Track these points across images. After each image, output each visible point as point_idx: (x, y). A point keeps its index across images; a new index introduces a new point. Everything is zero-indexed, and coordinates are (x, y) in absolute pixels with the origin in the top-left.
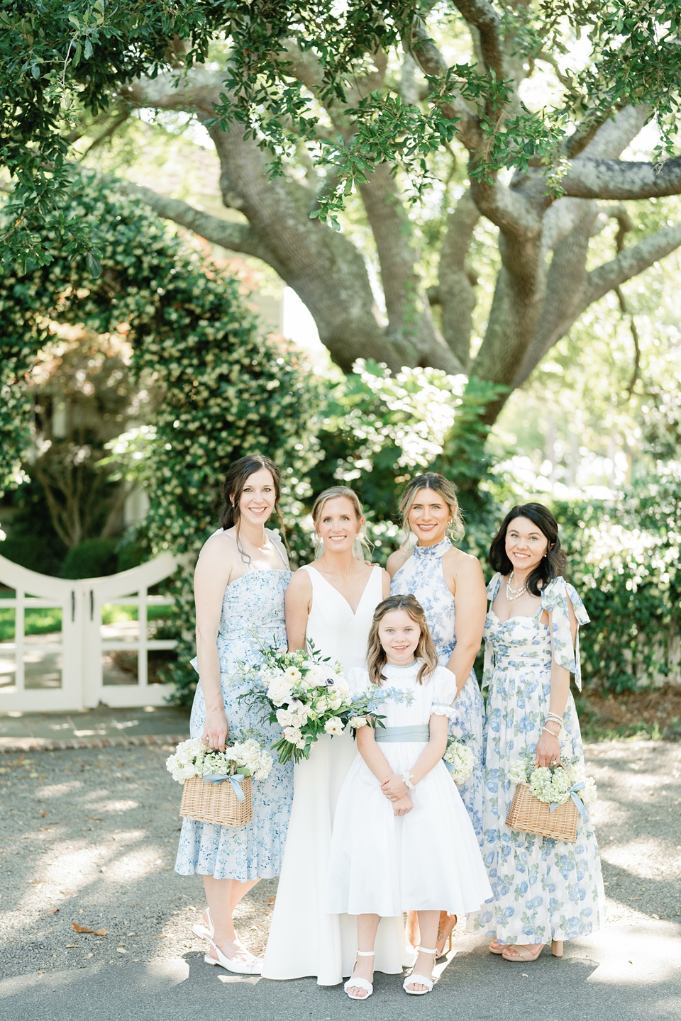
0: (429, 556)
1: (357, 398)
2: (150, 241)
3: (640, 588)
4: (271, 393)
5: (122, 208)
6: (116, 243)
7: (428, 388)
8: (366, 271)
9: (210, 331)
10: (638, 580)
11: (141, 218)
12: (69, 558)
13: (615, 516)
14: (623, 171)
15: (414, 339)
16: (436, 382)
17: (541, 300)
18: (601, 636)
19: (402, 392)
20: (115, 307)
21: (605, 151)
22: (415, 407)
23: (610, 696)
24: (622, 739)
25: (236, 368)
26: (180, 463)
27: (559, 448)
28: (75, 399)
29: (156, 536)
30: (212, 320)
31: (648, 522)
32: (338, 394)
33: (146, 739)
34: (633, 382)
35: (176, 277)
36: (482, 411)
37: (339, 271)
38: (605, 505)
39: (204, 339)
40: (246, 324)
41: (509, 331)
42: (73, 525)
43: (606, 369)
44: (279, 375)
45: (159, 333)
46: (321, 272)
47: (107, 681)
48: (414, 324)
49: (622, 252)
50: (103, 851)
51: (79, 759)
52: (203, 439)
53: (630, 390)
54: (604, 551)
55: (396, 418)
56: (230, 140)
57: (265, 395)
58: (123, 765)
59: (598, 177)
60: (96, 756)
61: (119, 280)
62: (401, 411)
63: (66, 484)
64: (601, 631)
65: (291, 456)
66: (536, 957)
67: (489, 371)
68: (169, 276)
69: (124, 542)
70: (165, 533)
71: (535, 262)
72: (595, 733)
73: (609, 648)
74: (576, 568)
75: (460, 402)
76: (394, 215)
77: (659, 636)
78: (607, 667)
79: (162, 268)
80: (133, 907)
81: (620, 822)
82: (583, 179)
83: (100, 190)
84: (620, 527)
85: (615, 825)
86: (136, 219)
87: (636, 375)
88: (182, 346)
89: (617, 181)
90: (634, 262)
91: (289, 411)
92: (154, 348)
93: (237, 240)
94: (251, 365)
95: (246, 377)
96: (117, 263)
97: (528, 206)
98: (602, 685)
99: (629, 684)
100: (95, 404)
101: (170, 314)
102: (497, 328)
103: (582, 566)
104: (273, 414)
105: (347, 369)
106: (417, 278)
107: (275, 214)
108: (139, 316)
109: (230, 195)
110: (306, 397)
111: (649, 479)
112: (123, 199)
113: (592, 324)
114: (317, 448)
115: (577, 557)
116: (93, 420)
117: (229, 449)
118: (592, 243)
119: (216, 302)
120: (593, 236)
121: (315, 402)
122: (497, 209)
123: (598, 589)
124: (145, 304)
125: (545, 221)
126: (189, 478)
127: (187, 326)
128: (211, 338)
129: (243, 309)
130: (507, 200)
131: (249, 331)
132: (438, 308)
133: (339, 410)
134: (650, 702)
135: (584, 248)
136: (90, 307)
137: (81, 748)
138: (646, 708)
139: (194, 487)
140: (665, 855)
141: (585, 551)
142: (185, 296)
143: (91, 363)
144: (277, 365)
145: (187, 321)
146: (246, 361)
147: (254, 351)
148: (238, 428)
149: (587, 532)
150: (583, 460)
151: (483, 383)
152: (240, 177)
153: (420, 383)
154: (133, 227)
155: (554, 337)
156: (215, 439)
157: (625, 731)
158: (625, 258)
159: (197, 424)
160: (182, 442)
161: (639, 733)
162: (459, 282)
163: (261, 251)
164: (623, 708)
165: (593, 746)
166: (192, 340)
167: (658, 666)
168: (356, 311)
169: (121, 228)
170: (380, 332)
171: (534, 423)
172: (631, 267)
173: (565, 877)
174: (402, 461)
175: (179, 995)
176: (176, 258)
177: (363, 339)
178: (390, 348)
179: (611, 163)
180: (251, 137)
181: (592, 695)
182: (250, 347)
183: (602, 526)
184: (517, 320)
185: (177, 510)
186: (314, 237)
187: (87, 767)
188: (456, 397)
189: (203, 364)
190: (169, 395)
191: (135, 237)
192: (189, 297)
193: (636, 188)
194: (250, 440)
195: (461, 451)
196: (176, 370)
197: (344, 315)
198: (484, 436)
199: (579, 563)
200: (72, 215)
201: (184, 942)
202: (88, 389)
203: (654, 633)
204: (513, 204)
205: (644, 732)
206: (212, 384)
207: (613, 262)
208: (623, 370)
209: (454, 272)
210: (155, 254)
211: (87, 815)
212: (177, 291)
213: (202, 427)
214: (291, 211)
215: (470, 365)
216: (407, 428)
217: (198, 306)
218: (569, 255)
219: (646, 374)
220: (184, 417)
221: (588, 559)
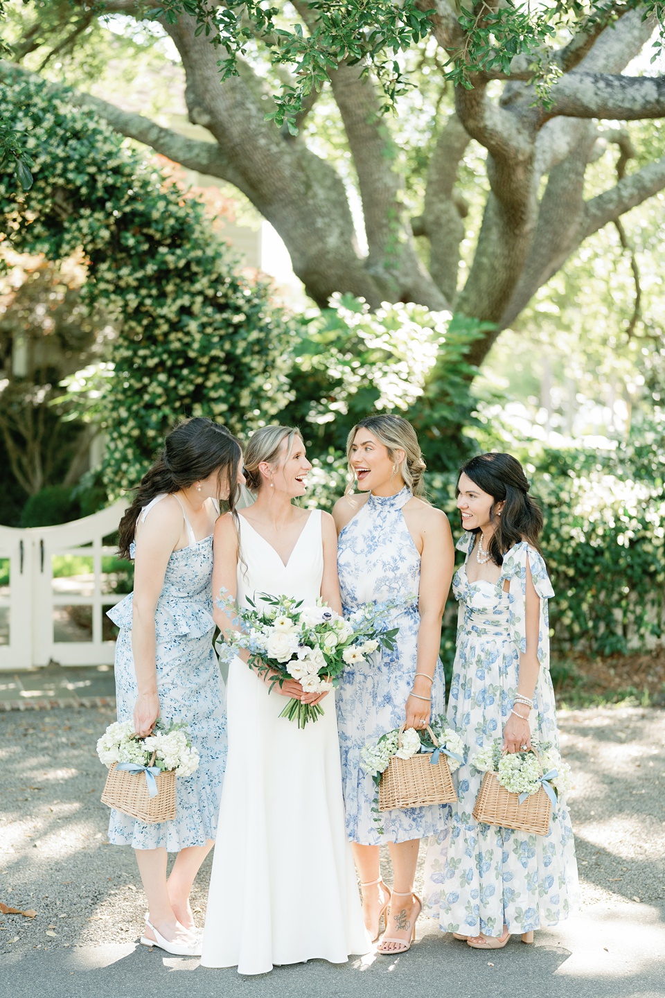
0: (387, 508)
1: (332, 335)
2: (104, 158)
3: (632, 542)
4: (237, 327)
5: (74, 120)
6: (67, 159)
7: (408, 326)
8: (346, 199)
9: (170, 258)
10: (630, 534)
11: (96, 132)
12: (29, 506)
13: (608, 466)
14: (623, 87)
15: (396, 273)
16: (418, 319)
17: (532, 230)
18: (589, 595)
19: (381, 329)
20: (67, 230)
21: (606, 66)
22: (395, 346)
23: (599, 659)
24: (609, 705)
25: (199, 299)
26: (138, 403)
27: (557, 395)
28: (35, 335)
29: (112, 481)
30: (173, 246)
31: (643, 472)
32: (312, 329)
33: (98, 701)
34: (633, 323)
35: (133, 199)
36: (466, 350)
37: (315, 196)
38: (598, 453)
39: (164, 267)
40: (210, 252)
41: (497, 264)
42: (34, 471)
43: (604, 310)
44: (246, 308)
45: (115, 260)
46: (295, 197)
47: (59, 637)
48: (397, 256)
49: (623, 181)
50: (39, 823)
51: (24, 722)
52: (162, 377)
53: (629, 332)
54: (595, 502)
55: (374, 357)
56: (197, 48)
57: (231, 330)
58: (70, 728)
59: (596, 94)
60: (43, 718)
61: (71, 200)
62: (380, 350)
63: (26, 427)
64: (590, 589)
65: (258, 395)
66: (503, 944)
67: (476, 307)
68: (126, 197)
69: (81, 488)
70: (122, 478)
71: (527, 187)
72: (580, 698)
73: (597, 607)
74: (563, 521)
75: (443, 340)
76: (376, 136)
77: (652, 595)
78: (596, 627)
79: (118, 188)
80: (67, 886)
81: (602, 796)
82: (579, 95)
83: (50, 100)
84: (612, 478)
85: (597, 799)
86: (89, 132)
87: (636, 317)
88: (139, 274)
89: (617, 98)
90: (635, 192)
91: (256, 348)
92: (109, 276)
93: (205, 162)
94: (215, 296)
95: (209, 310)
96: (68, 181)
97: (520, 126)
98: (590, 647)
99: (619, 646)
100: (58, 341)
101: (127, 239)
102: (485, 260)
103: (570, 519)
104: (239, 351)
105: (323, 303)
106: (400, 206)
107: (245, 132)
108: (93, 241)
109: (196, 110)
110: (275, 332)
111: (646, 427)
112: (75, 110)
113: (590, 259)
114: (286, 388)
115: (565, 509)
116: (55, 358)
117: (191, 388)
118: (590, 171)
119: (178, 227)
120: (592, 162)
121: (285, 338)
122: (485, 127)
123: (587, 544)
124: (100, 228)
125: (537, 144)
126: (146, 419)
127: (145, 253)
128: (172, 266)
129: (207, 236)
130: (496, 118)
131: (213, 260)
132: (423, 239)
133: (312, 348)
134: (641, 665)
135: (580, 174)
136: (39, 229)
137: (27, 710)
138: (637, 672)
139: (153, 429)
140: (649, 831)
141: (574, 502)
142: (144, 219)
143: (52, 296)
144: (244, 297)
145: (146, 247)
146: (210, 292)
147: (219, 281)
148: (201, 365)
149: (576, 482)
150: (581, 409)
151: (468, 320)
152: (206, 90)
153: (399, 319)
154: (85, 142)
155: (547, 272)
156: (176, 376)
157: (612, 696)
158: (625, 185)
159: (156, 360)
160: (140, 380)
161: (627, 699)
162: (446, 212)
163: (230, 173)
164: (612, 672)
165: (577, 713)
166: (151, 268)
167: (650, 627)
168: (333, 241)
169: (73, 142)
170: (360, 264)
171: (528, 367)
172: (632, 197)
173: (525, 865)
174: (379, 405)
175: (110, 985)
176: (133, 178)
177: (340, 272)
178: (370, 281)
179: (611, 78)
180: (204, 32)
181: (580, 657)
182: (214, 277)
183: (594, 476)
184: (506, 252)
185: (134, 454)
186: (287, 159)
187: (31, 731)
188: (439, 335)
189: (163, 295)
190: (126, 328)
191: (89, 153)
192: (147, 221)
193: (637, 107)
194: (214, 379)
195: (444, 394)
196: (133, 300)
197: (320, 245)
198: (470, 378)
199: (567, 515)
200: (19, 126)
201: (119, 925)
202: (48, 324)
203: (646, 592)
204: (503, 123)
205: (633, 698)
206: (172, 316)
207: (612, 191)
208: (623, 312)
209: (441, 201)
210: (110, 173)
211: (26, 783)
212: (134, 213)
213: (162, 363)
214: (264, 130)
215: (456, 300)
216: (385, 368)
217: (157, 230)
218: (565, 183)
219: (646, 315)
220: (142, 352)
221: (577, 511)
